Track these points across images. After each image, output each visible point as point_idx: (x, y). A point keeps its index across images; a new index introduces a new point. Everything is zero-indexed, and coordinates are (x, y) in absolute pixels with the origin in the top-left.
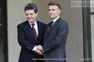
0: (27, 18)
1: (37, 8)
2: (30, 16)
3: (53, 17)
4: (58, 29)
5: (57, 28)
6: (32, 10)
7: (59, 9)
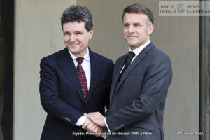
0: (66, 42)
1: (91, 18)
2: (73, 38)
3: (134, 41)
4: (146, 74)
5: (144, 72)
6: (79, 22)
7: (150, 23)
